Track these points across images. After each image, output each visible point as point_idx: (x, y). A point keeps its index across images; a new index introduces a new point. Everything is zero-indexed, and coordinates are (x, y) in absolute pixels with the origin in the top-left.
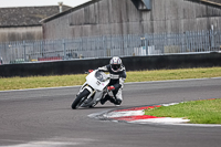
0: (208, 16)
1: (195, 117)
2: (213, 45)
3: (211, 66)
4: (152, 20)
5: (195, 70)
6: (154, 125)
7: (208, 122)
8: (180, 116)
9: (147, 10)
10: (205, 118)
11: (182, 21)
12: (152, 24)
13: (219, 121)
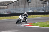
0: (43, 4)
1: (41, 26)
2: (45, 10)
4: (31, 4)
5: (41, 15)
6: (31, 27)
9: (30, 2)
10: (43, 26)
11: (38, 5)
13: (46, 26)
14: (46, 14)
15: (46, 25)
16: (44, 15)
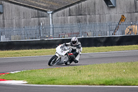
1: (31, 80)
2: (42, 35)
3: (41, 48)
4: (4, 19)
5: (31, 51)
7: (39, 83)
8: (21, 80)
10: (37, 81)
11: (23, 20)
12: (4, 22)
13: (46, 82)
14: (46, 48)
15: (46, 79)
16: (40, 50)
